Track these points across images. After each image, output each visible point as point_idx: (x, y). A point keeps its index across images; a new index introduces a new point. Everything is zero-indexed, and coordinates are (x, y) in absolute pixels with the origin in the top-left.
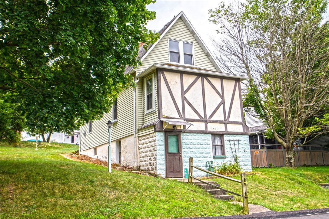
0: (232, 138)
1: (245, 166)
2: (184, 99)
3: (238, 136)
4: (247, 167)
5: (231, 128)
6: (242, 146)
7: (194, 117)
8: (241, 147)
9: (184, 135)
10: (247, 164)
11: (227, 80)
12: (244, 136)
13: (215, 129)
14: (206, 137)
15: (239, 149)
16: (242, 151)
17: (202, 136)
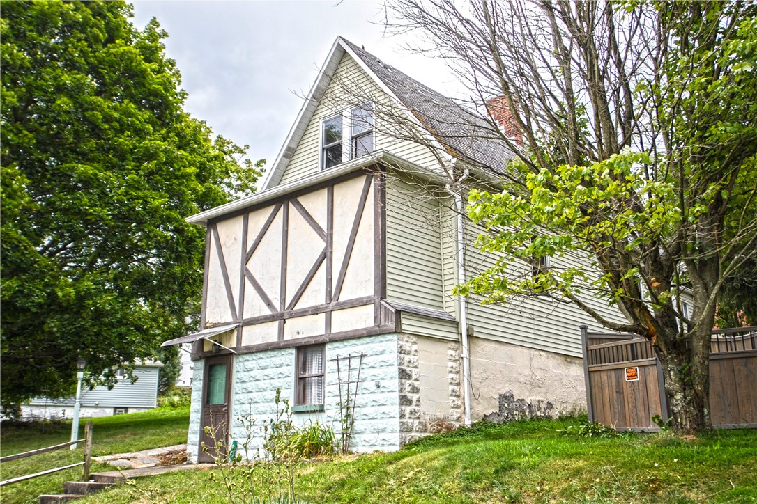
0: (344, 349)
1: (378, 432)
2: (245, 274)
3: (362, 341)
4: (382, 435)
5: (344, 321)
6: (372, 371)
7: (260, 310)
8: (365, 373)
9: (240, 361)
10: (381, 427)
11: (342, 185)
12: (380, 338)
13: (301, 333)
14: (283, 358)
15: (360, 381)
16: (371, 385)
17: (275, 356)
